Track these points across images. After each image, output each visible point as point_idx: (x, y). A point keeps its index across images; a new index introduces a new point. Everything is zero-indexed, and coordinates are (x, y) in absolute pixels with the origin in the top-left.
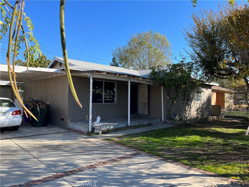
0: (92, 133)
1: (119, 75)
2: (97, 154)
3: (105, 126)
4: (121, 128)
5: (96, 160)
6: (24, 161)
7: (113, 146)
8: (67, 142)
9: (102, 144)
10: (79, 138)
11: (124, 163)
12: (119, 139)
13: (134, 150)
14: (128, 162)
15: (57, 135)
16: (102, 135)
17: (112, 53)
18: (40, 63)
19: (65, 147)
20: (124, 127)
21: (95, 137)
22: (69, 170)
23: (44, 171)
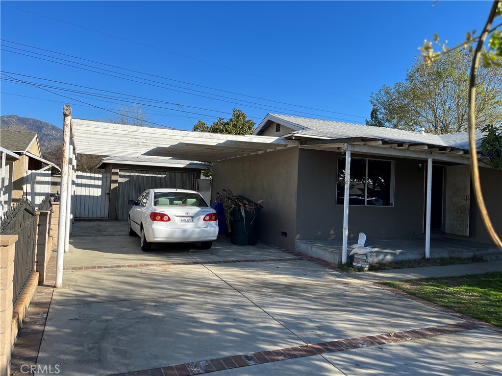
0: (348, 267)
1: (409, 146)
2: (374, 314)
3: (374, 254)
4: (409, 261)
5: (378, 326)
6: (240, 310)
7: (404, 301)
8: (303, 281)
9: (378, 292)
10: (323, 275)
11: (446, 343)
12: (414, 286)
13: (458, 315)
14: (455, 342)
15: (282, 265)
16: (370, 272)
17: (371, 99)
18: (235, 126)
19: (304, 290)
20: (415, 260)
21: (356, 277)
22: (329, 340)
23: (281, 335)
